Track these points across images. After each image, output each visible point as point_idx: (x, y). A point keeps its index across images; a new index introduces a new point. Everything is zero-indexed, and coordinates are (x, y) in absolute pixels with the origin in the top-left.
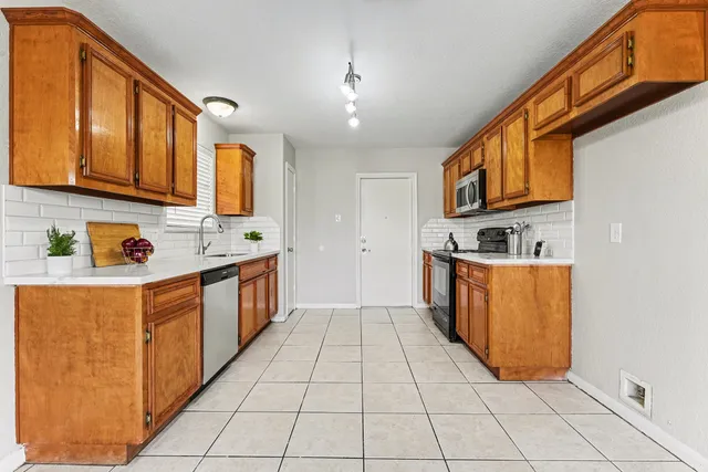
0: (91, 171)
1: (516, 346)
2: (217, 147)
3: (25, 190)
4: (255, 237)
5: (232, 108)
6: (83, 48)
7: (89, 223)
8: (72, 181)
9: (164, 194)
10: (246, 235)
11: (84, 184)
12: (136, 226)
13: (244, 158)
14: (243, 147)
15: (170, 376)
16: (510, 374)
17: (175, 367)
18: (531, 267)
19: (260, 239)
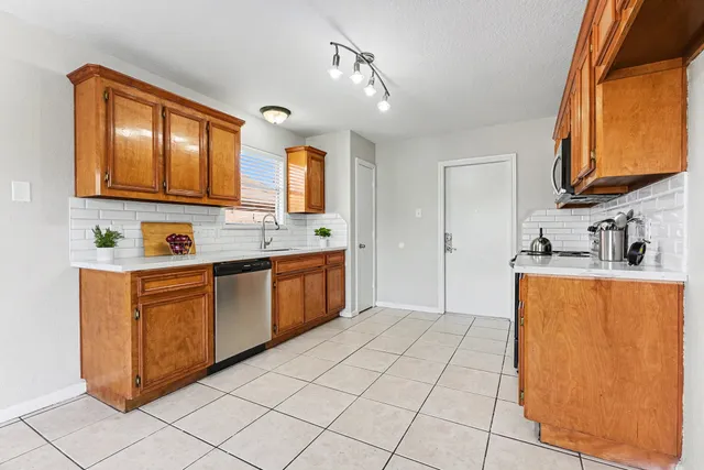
0: (113, 182)
1: (567, 399)
2: (289, 151)
3: (87, 200)
4: (324, 233)
5: (284, 115)
6: (107, 91)
7: (143, 223)
8: (98, 193)
9: (200, 198)
10: (316, 231)
11: (107, 193)
12: (190, 225)
13: (310, 159)
14: (310, 150)
15: (166, 350)
16: (558, 438)
17: (175, 344)
18: (598, 281)
19: (329, 235)
